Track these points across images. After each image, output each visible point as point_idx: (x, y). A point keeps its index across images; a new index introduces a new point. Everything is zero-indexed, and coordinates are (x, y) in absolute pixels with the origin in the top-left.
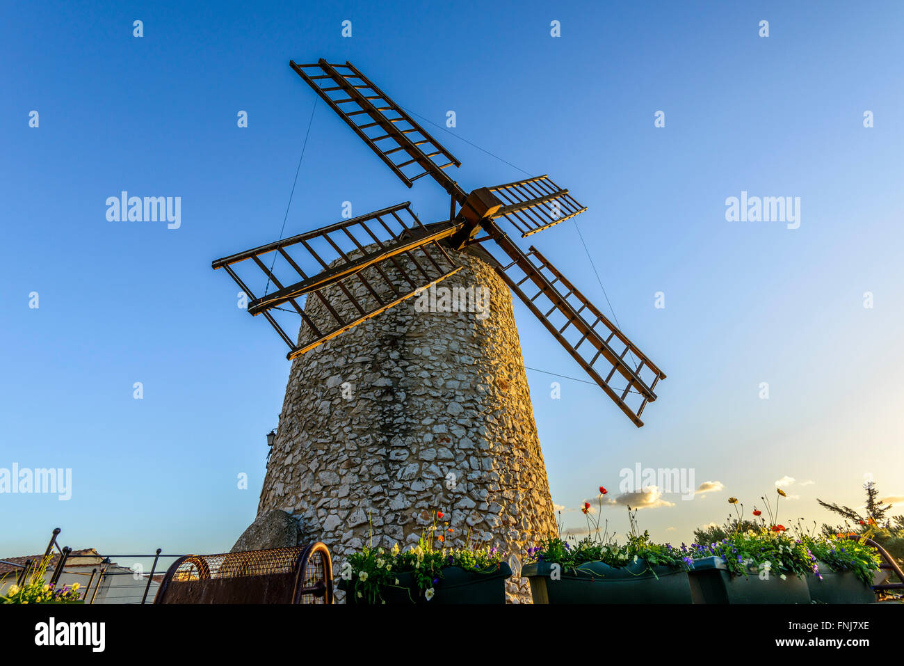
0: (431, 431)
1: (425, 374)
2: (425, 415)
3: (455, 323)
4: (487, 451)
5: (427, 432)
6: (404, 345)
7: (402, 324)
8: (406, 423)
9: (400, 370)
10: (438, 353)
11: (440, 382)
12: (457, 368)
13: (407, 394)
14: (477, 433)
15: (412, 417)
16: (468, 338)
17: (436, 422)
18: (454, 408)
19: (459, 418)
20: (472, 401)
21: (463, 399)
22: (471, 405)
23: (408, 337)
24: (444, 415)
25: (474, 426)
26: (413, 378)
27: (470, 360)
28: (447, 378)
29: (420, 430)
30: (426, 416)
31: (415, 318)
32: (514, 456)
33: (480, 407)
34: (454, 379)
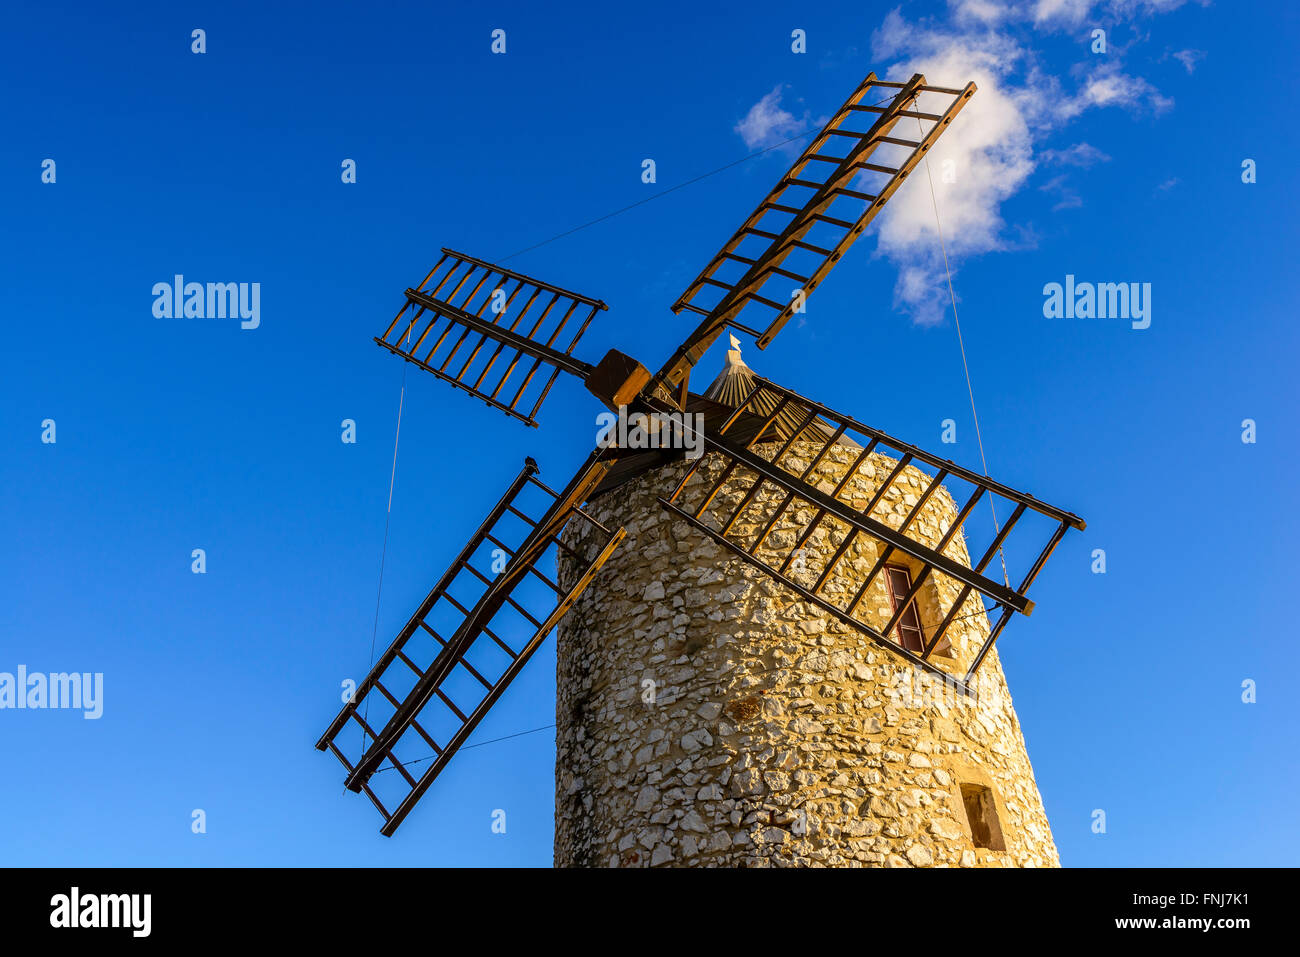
0: (617, 852)
1: (611, 752)
2: (610, 826)
3: (649, 631)
4: (695, 856)
5: (612, 853)
6: (590, 712)
7: (585, 673)
8: (593, 846)
9: (585, 757)
10: (624, 705)
11: (627, 758)
12: (649, 721)
13: (594, 797)
14: (679, 828)
15: (596, 834)
16: (672, 649)
17: (622, 835)
18: (647, 797)
19: (653, 812)
20: (675, 772)
21: (658, 776)
22: (671, 781)
23: (594, 693)
24: (631, 817)
25: (674, 818)
26: (597, 766)
27: (671, 694)
28: (635, 746)
29: (607, 853)
30: (613, 825)
31: (598, 654)
32: (757, 846)
33: (689, 779)
34: (644, 744)
